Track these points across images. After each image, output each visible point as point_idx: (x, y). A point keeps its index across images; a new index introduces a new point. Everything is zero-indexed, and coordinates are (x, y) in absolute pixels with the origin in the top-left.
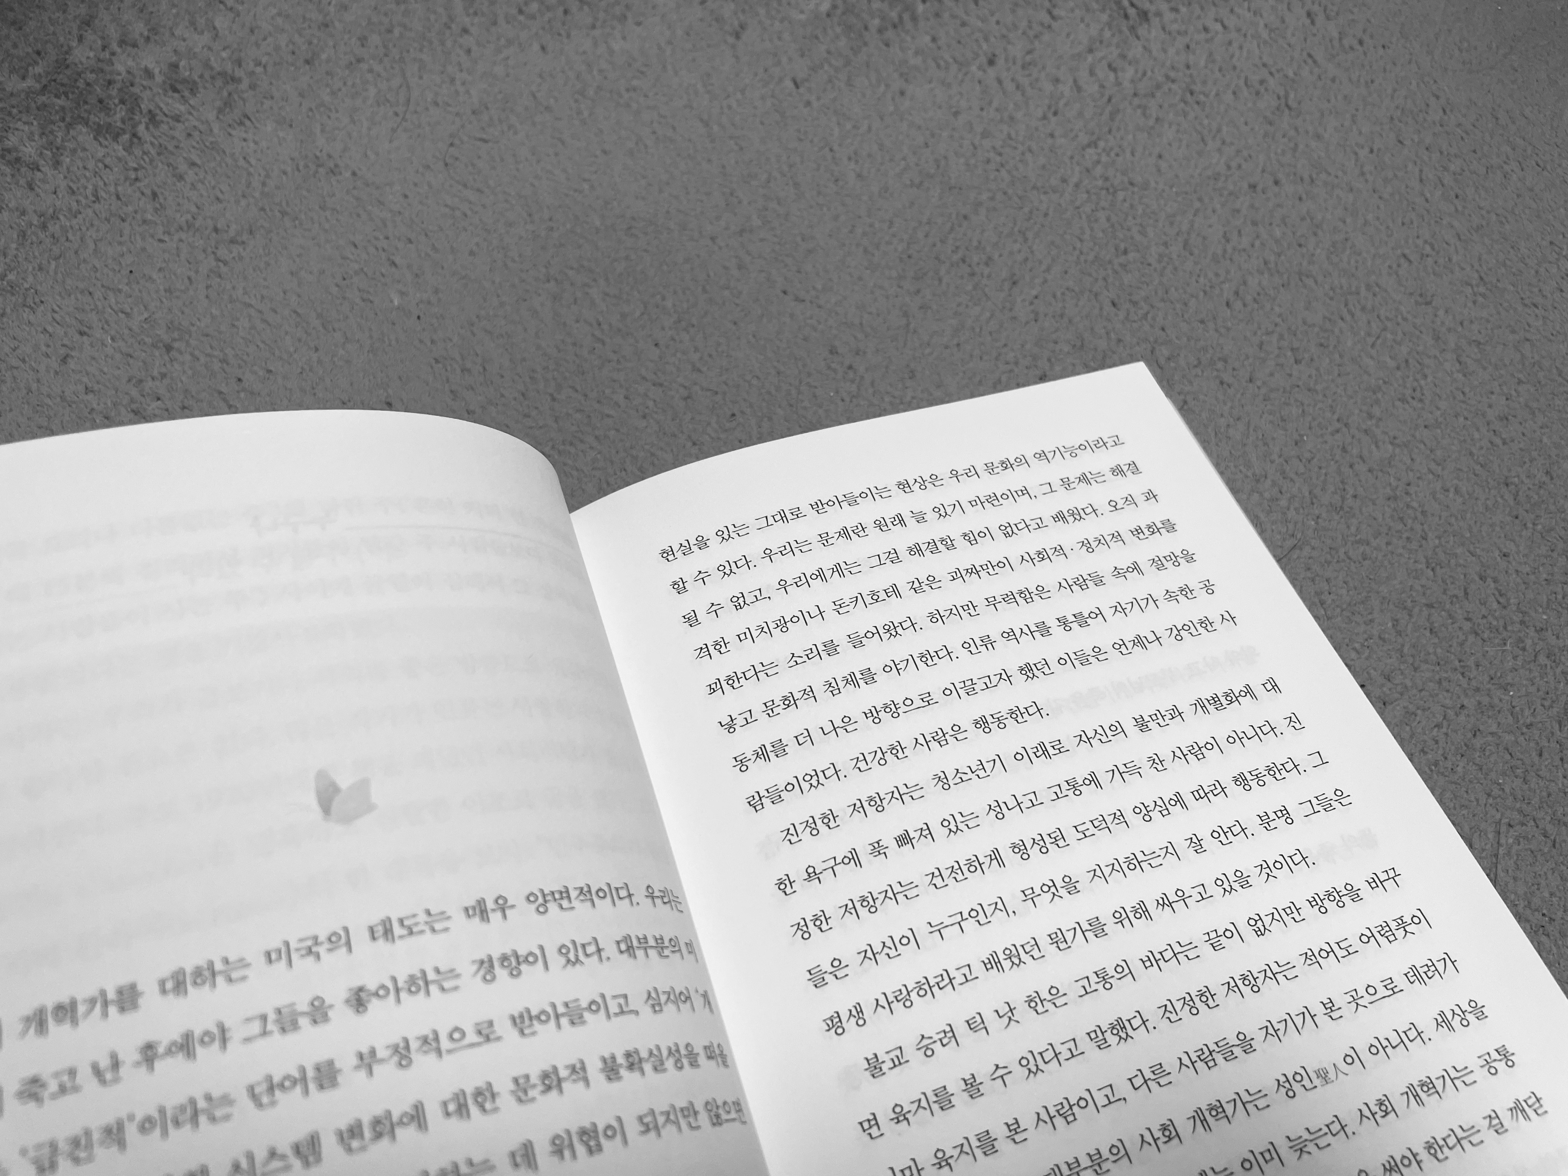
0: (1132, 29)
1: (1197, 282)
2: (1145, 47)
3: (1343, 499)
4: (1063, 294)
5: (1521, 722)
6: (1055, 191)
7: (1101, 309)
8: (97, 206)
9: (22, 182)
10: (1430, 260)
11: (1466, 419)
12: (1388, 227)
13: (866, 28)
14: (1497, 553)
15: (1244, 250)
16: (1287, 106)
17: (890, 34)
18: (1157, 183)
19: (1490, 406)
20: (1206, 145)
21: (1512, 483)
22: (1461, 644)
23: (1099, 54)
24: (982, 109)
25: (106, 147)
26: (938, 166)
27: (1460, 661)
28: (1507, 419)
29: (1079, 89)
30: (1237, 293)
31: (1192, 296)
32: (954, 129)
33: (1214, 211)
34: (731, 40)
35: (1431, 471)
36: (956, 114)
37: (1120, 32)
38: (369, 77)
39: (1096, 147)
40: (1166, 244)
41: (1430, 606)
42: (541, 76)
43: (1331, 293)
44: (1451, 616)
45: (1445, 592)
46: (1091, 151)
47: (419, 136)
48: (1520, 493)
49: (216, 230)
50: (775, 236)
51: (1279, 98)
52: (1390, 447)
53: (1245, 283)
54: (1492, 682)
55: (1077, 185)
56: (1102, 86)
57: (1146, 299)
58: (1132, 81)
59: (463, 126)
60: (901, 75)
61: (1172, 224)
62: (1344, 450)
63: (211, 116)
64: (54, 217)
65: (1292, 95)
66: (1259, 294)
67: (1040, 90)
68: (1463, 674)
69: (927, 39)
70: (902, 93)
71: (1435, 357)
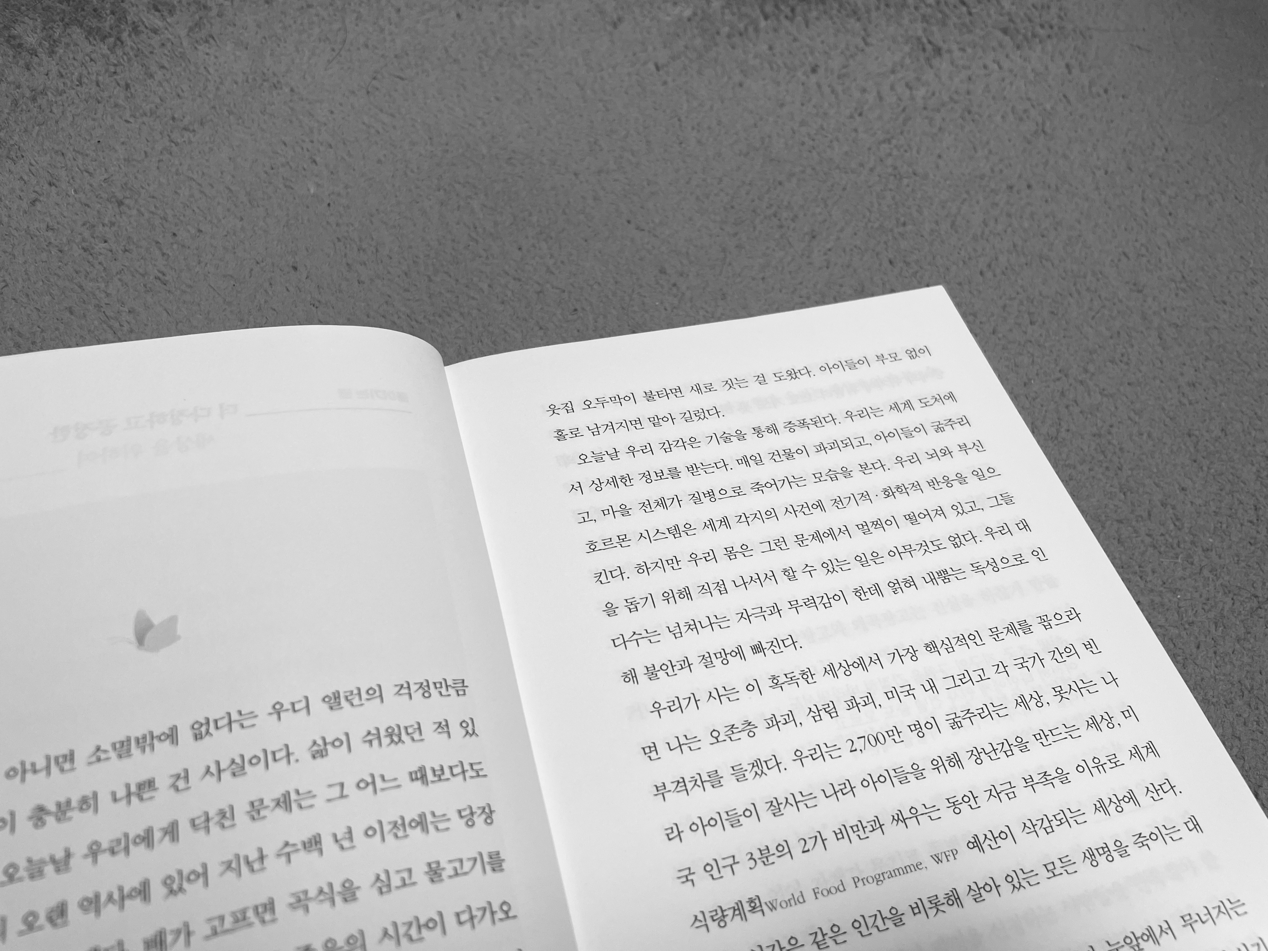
0: (928, 59)
1: (959, 253)
2: (936, 75)
3: (1058, 431)
4: (852, 250)
5: (1185, 619)
6: (853, 172)
7: (880, 265)
8: (79, 88)
9: (21, 63)
10: (1144, 260)
11: (1162, 382)
12: (1114, 231)
13: (718, 33)
14: (1177, 486)
15: (999, 234)
16: (1044, 132)
17: (736, 40)
18: (935, 176)
19: (1182, 374)
20: (976, 151)
21: (1193, 435)
22: (1143, 554)
23: (900, 75)
24: (802, 105)
25: (94, 45)
26: (763, 143)
27: (1140, 567)
28: (1194, 385)
29: (881, 98)
30: (989, 266)
31: (954, 263)
32: (778, 117)
33: (978, 202)
34: (609, 28)
35: (1130, 418)
36: (782, 105)
37: (918, 60)
38: (315, 19)
39: (890, 143)
40: (937, 223)
41: (1120, 521)
42: (454, 36)
43: (1064, 275)
44: (1136, 531)
45: (1132, 512)
46: (885, 146)
47: (349, 68)
48: (1200, 444)
49: (173, 119)
50: (627, 178)
51: (1037, 124)
52: (1099, 397)
53: (997, 259)
54: (1165, 586)
55: (872, 170)
56: (900, 99)
57: (917, 262)
58: (924, 98)
59: (386, 65)
60: (742, 71)
61: (943, 207)
62: (1063, 394)
63: (183, 33)
64: (43, 93)
65: (1048, 124)
66: (1006, 269)
67: (851, 96)
68: (1141, 577)
69: (765, 47)
70: (741, 85)
71: (1142, 332)
